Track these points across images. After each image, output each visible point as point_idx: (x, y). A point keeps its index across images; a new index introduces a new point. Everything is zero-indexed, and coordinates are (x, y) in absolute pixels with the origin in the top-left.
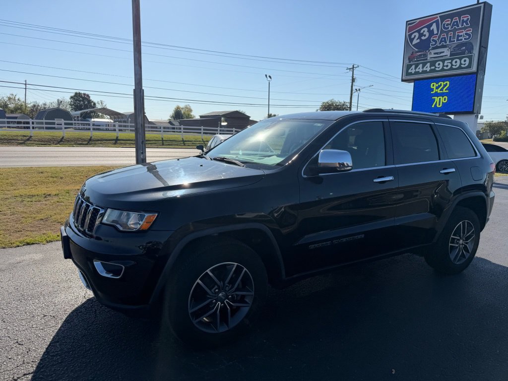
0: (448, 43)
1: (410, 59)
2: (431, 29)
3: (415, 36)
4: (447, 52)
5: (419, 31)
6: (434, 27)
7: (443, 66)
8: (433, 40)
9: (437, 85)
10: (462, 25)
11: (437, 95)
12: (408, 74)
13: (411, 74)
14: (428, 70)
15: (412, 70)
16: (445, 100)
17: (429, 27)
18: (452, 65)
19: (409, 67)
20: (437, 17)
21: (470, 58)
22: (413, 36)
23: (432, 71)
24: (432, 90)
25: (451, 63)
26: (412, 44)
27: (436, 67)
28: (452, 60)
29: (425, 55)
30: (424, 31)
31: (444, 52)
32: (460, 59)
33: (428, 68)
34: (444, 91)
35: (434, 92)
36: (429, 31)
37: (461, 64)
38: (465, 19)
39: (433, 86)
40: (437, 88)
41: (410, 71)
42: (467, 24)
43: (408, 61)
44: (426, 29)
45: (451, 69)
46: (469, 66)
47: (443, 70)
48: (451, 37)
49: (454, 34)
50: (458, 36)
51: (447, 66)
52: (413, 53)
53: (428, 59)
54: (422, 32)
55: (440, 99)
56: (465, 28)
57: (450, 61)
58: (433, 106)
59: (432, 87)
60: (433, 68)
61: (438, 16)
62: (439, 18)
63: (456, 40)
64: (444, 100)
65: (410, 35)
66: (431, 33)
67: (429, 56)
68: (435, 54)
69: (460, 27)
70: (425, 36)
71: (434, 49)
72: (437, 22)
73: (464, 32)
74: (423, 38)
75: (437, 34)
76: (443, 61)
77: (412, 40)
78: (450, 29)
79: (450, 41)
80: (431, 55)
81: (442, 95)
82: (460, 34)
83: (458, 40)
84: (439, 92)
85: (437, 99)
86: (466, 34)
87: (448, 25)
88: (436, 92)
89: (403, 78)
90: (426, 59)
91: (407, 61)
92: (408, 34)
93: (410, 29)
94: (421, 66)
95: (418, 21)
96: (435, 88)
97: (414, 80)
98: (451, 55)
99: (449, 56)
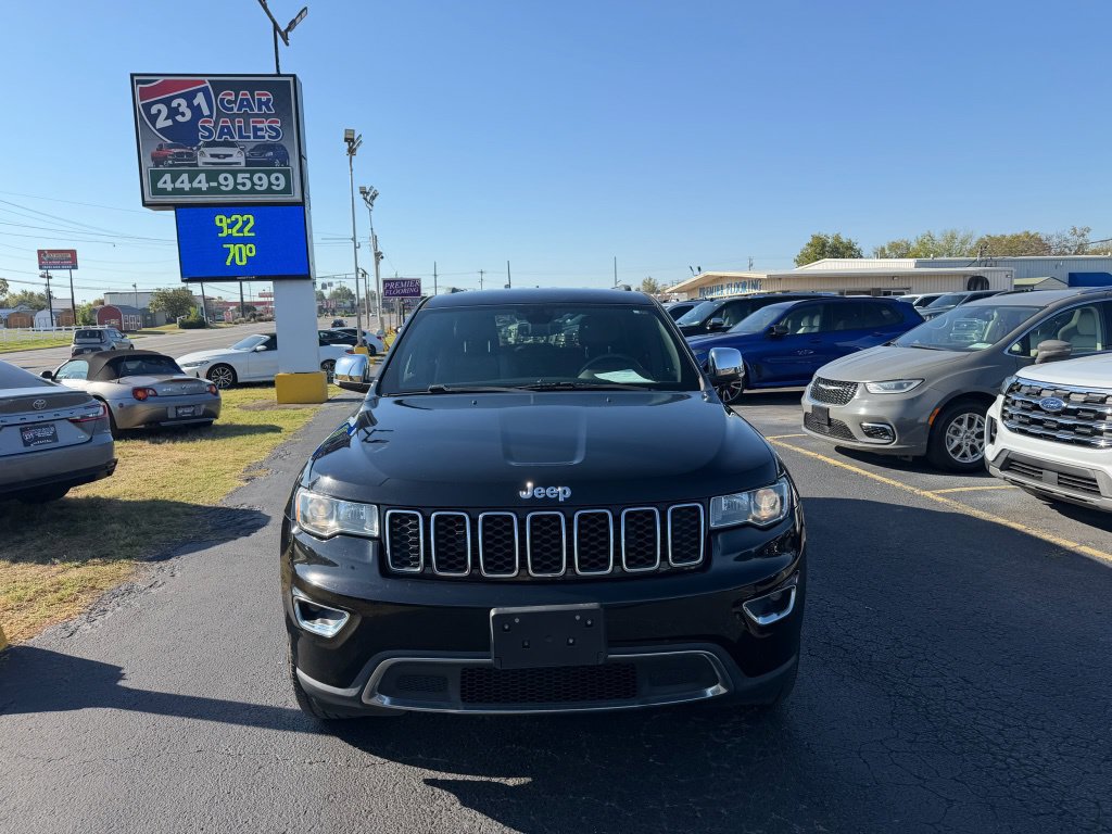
0: (237, 139)
1: (157, 160)
2: (196, 102)
3: (159, 111)
4: (238, 157)
5: (167, 102)
6: (200, 99)
7: (236, 184)
8: (203, 127)
9: (229, 221)
10: (260, 109)
11: (231, 239)
12: (156, 191)
13: (163, 192)
14: (204, 189)
15: (166, 182)
16: (251, 252)
17: (190, 97)
18: (253, 184)
19: (156, 177)
20: (204, 82)
21: (287, 174)
22: (154, 110)
23: (211, 191)
24: (221, 230)
25: (251, 179)
26: (155, 127)
27: (220, 184)
28: (252, 173)
29: (191, 156)
30: (179, 105)
31: (231, 155)
32: (268, 174)
33: (201, 182)
34: (246, 234)
35: (224, 234)
36: (190, 105)
37: (270, 184)
38: (264, 99)
39: (221, 221)
40: (231, 226)
41: (160, 185)
42: (269, 109)
43: (151, 164)
44: (183, 102)
45: (252, 191)
46: (287, 190)
47: (235, 191)
48: (240, 127)
49: (247, 124)
50: (256, 130)
51: (244, 185)
52: (161, 146)
53: (200, 164)
54: (174, 104)
55: (240, 249)
56: (267, 116)
57: (248, 175)
58: (228, 263)
59: (218, 224)
60: (214, 184)
61: (206, 79)
62: (208, 84)
63: (252, 135)
64: (249, 251)
65: (147, 107)
66: (197, 111)
67: (201, 161)
68: (212, 156)
69: (256, 111)
70: (183, 114)
71: (208, 145)
72: (205, 91)
73: (266, 124)
74: (179, 118)
75: (211, 116)
76: (234, 173)
77: (154, 119)
78: (235, 111)
79: (241, 136)
80: (205, 157)
81: (245, 241)
82: (259, 126)
83: (256, 136)
84: (235, 234)
85: (234, 249)
86: (270, 127)
87: (229, 102)
88: (230, 236)
89: (147, 199)
90: (196, 165)
91: (148, 164)
92: (139, 103)
93: (145, 94)
94: (185, 177)
95: (161, 79)
96: (224, 225)
97: (176, 207)
98: (248, 163)
99: (243, 164)
